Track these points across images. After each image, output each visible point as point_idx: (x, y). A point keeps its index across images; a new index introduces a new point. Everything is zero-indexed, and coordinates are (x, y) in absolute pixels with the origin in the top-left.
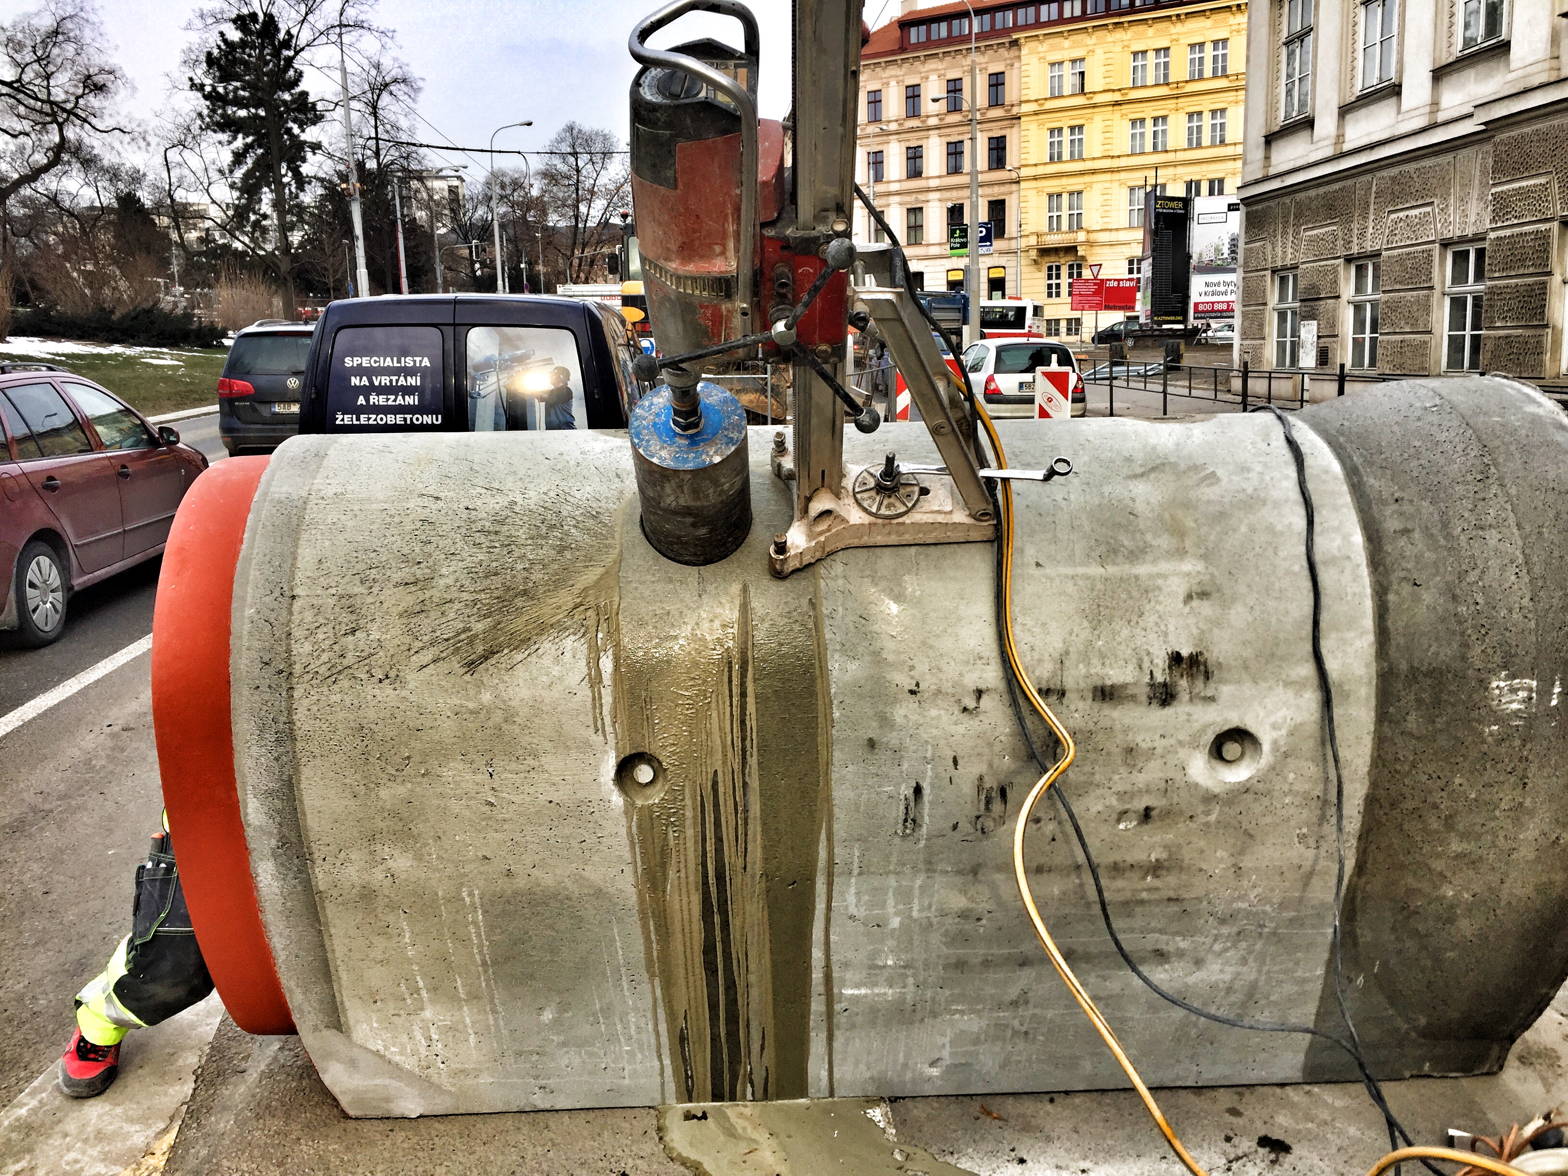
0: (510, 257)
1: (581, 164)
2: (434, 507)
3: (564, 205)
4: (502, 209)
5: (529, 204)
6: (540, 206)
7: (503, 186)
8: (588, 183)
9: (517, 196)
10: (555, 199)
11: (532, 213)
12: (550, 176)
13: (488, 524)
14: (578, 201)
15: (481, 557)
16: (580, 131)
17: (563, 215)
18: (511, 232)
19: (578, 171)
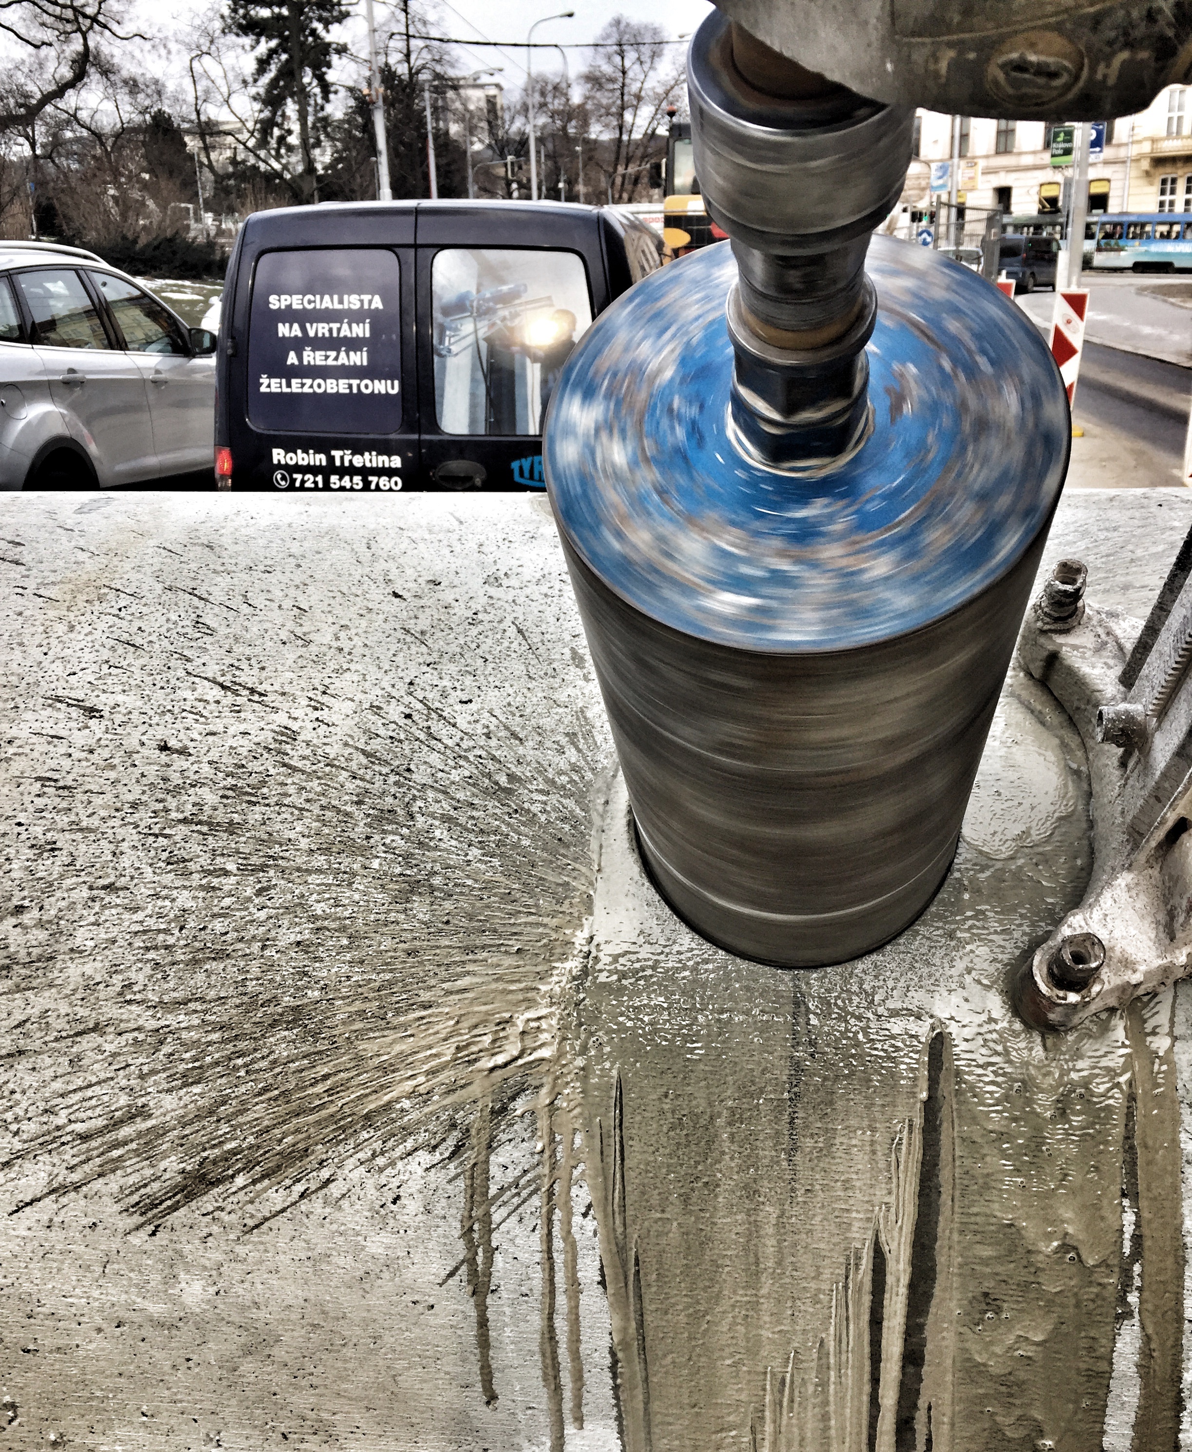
0: (548, 177)
1: (627, 64)
2: (80, 738)
3: (608, 114)
4: (542, 120)
5: (569, 114)
6: (582, 115)
7: (543, 94)
8: (634, 87)
9: (557, 104)
10: (599, 106)
11: (574, 123)
12: (594, 80)
13: (210, 797)
14: (623, 108)
15: (184, 899)
16: (628, 25)
17: (606, 126)
18: (550, 146)
19: (624, 72)
